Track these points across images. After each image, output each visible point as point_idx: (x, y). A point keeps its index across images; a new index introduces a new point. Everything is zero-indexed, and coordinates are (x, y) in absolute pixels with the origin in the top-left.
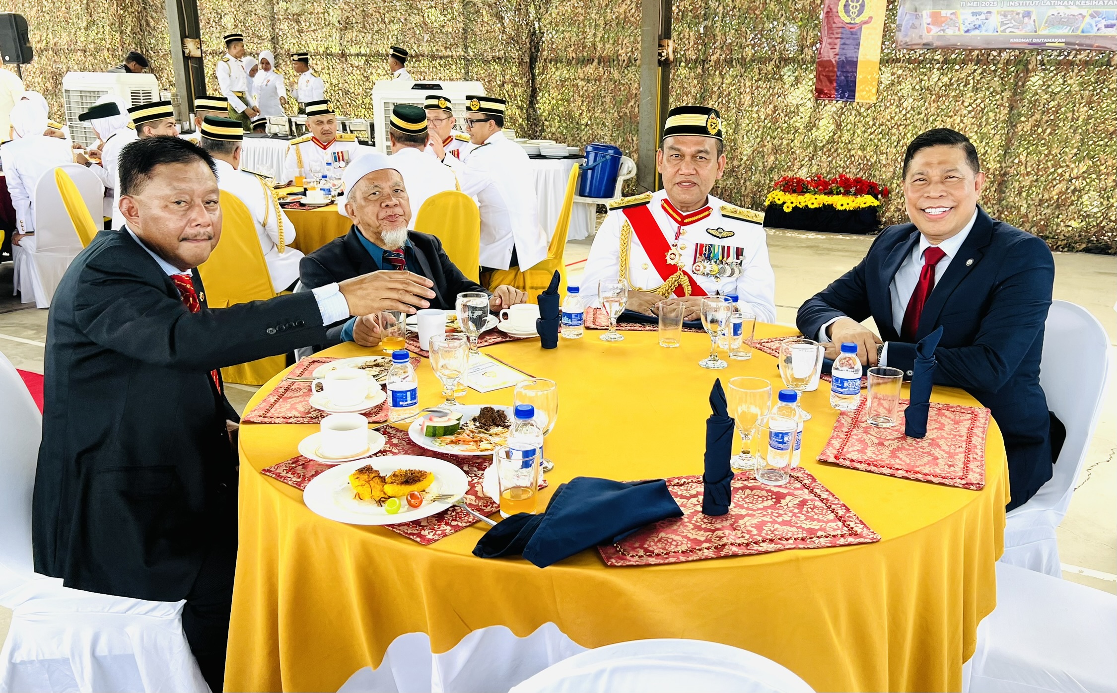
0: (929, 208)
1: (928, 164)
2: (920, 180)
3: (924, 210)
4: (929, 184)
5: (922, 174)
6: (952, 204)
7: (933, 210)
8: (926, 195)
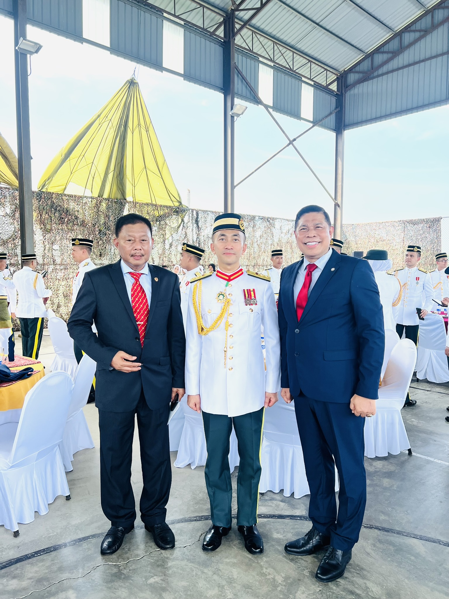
0: (308, 242)
1: (307, 221)
2: (303, 229)
3: (306, 244)
4: (308, 230)
5: (304, 226)
6: (320, 240)
7: (311, 243)
8: (307, 236)
